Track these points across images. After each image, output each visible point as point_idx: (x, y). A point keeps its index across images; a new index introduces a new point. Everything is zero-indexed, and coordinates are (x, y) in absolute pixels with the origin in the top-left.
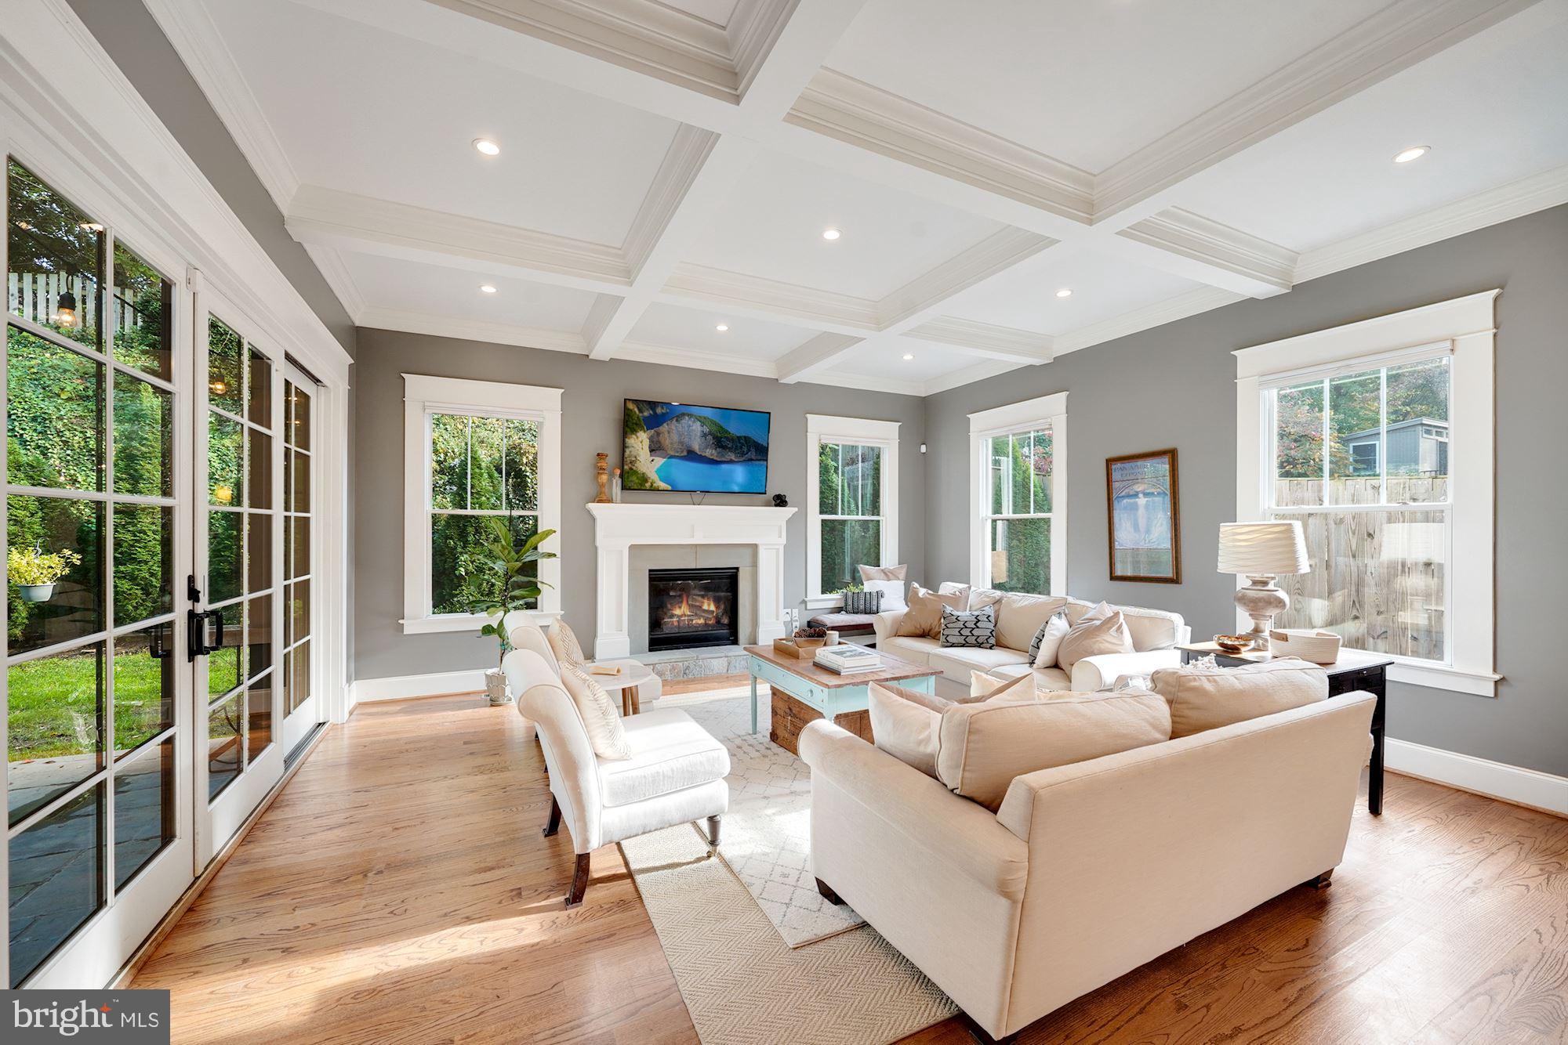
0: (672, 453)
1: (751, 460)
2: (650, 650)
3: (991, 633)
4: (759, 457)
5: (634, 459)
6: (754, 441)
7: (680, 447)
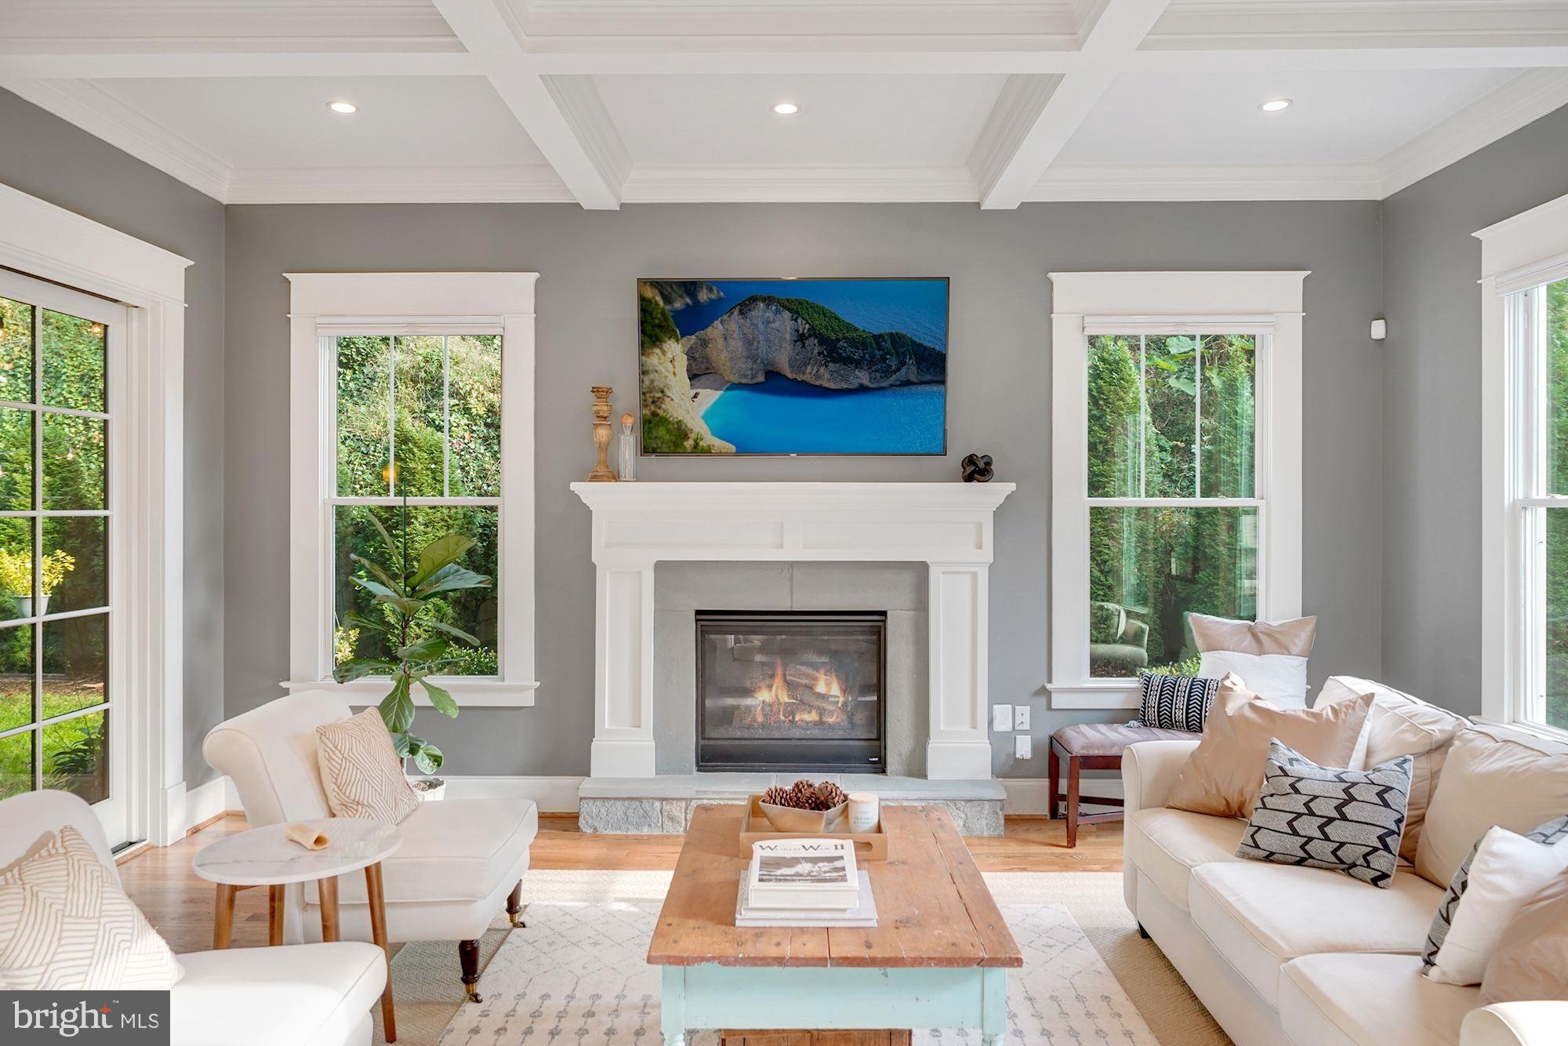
0: (734, 379)
1: (908, 383)
2: (700, 769)
3: (1381, 838)
4: (928, 378)
5: (660, 395)
6: (913, 342)
7: (750, 365)
